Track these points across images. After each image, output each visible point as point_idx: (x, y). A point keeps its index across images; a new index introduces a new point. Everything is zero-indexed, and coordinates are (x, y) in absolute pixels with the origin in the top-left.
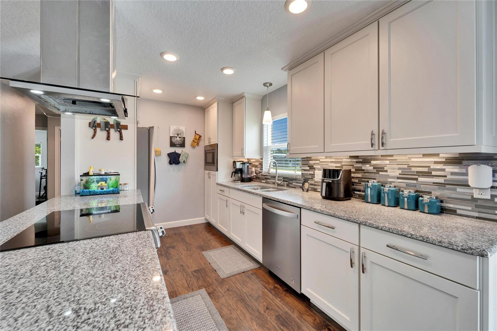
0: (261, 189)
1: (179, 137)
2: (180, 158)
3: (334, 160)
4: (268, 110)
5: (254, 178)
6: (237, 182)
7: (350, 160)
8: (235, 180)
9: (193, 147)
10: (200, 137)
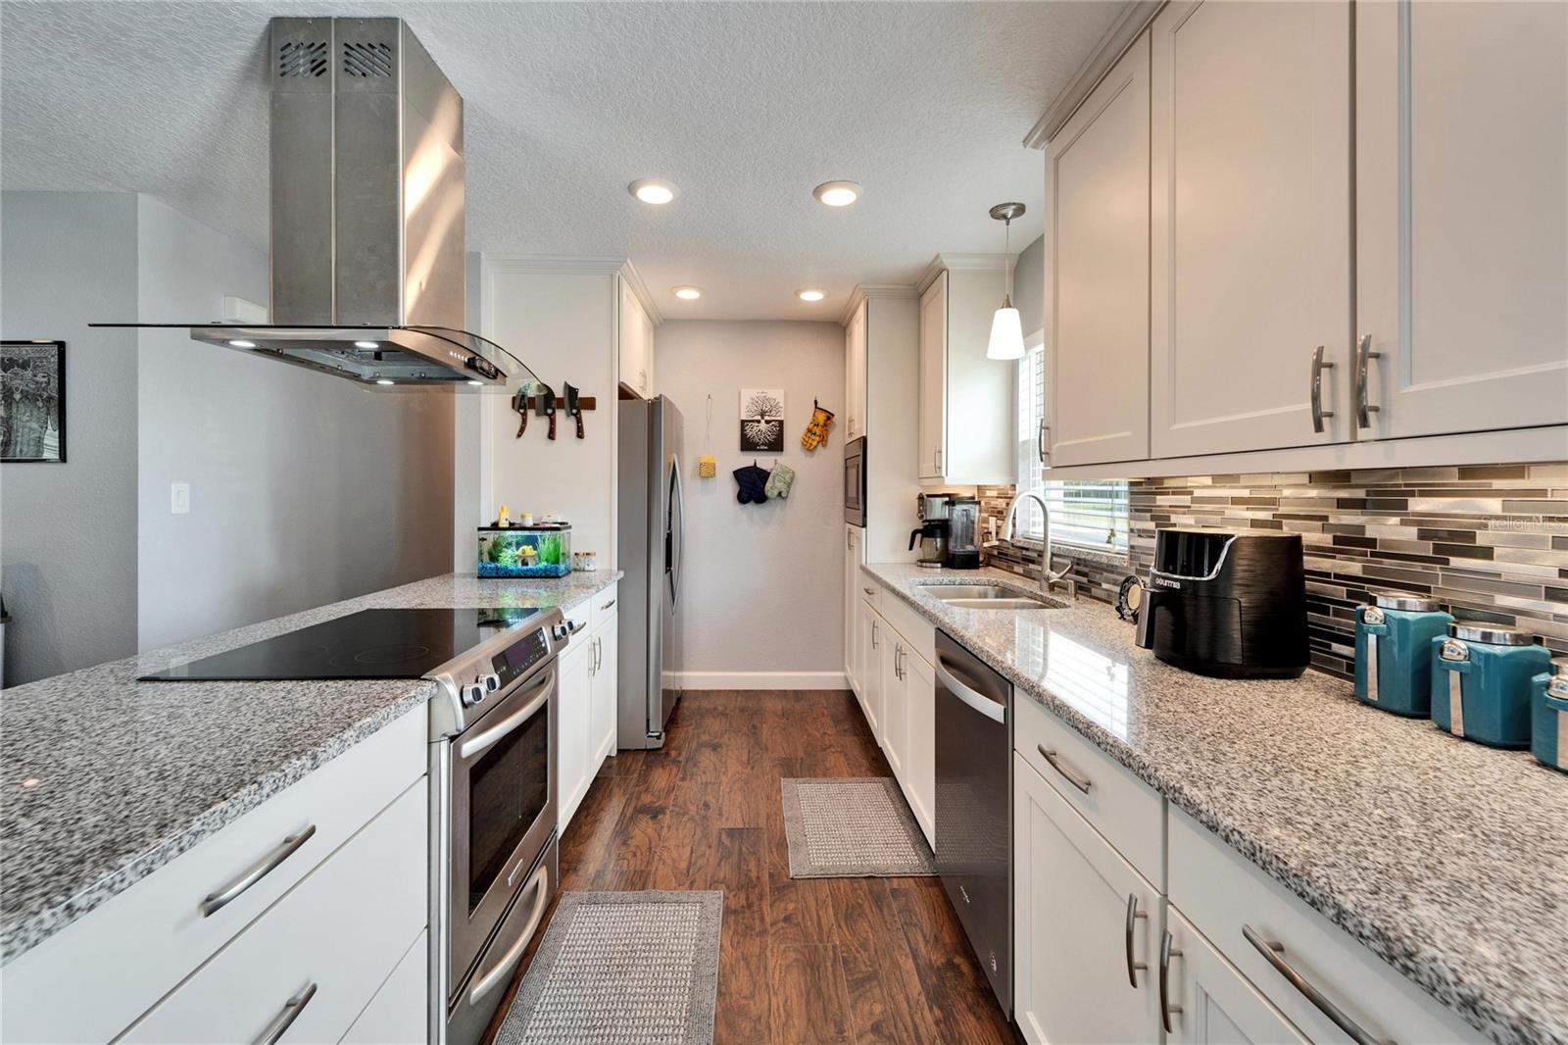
0: (996, 597)
1: (767, 422)
2: (768, 485)
3: (1245, 493)
4: (1010, 307)
5: (995, 556)
6: (928, 565)
7: (1313, 493)
8: (922, 558)
9: (808, 450)
10: (829, 418)
